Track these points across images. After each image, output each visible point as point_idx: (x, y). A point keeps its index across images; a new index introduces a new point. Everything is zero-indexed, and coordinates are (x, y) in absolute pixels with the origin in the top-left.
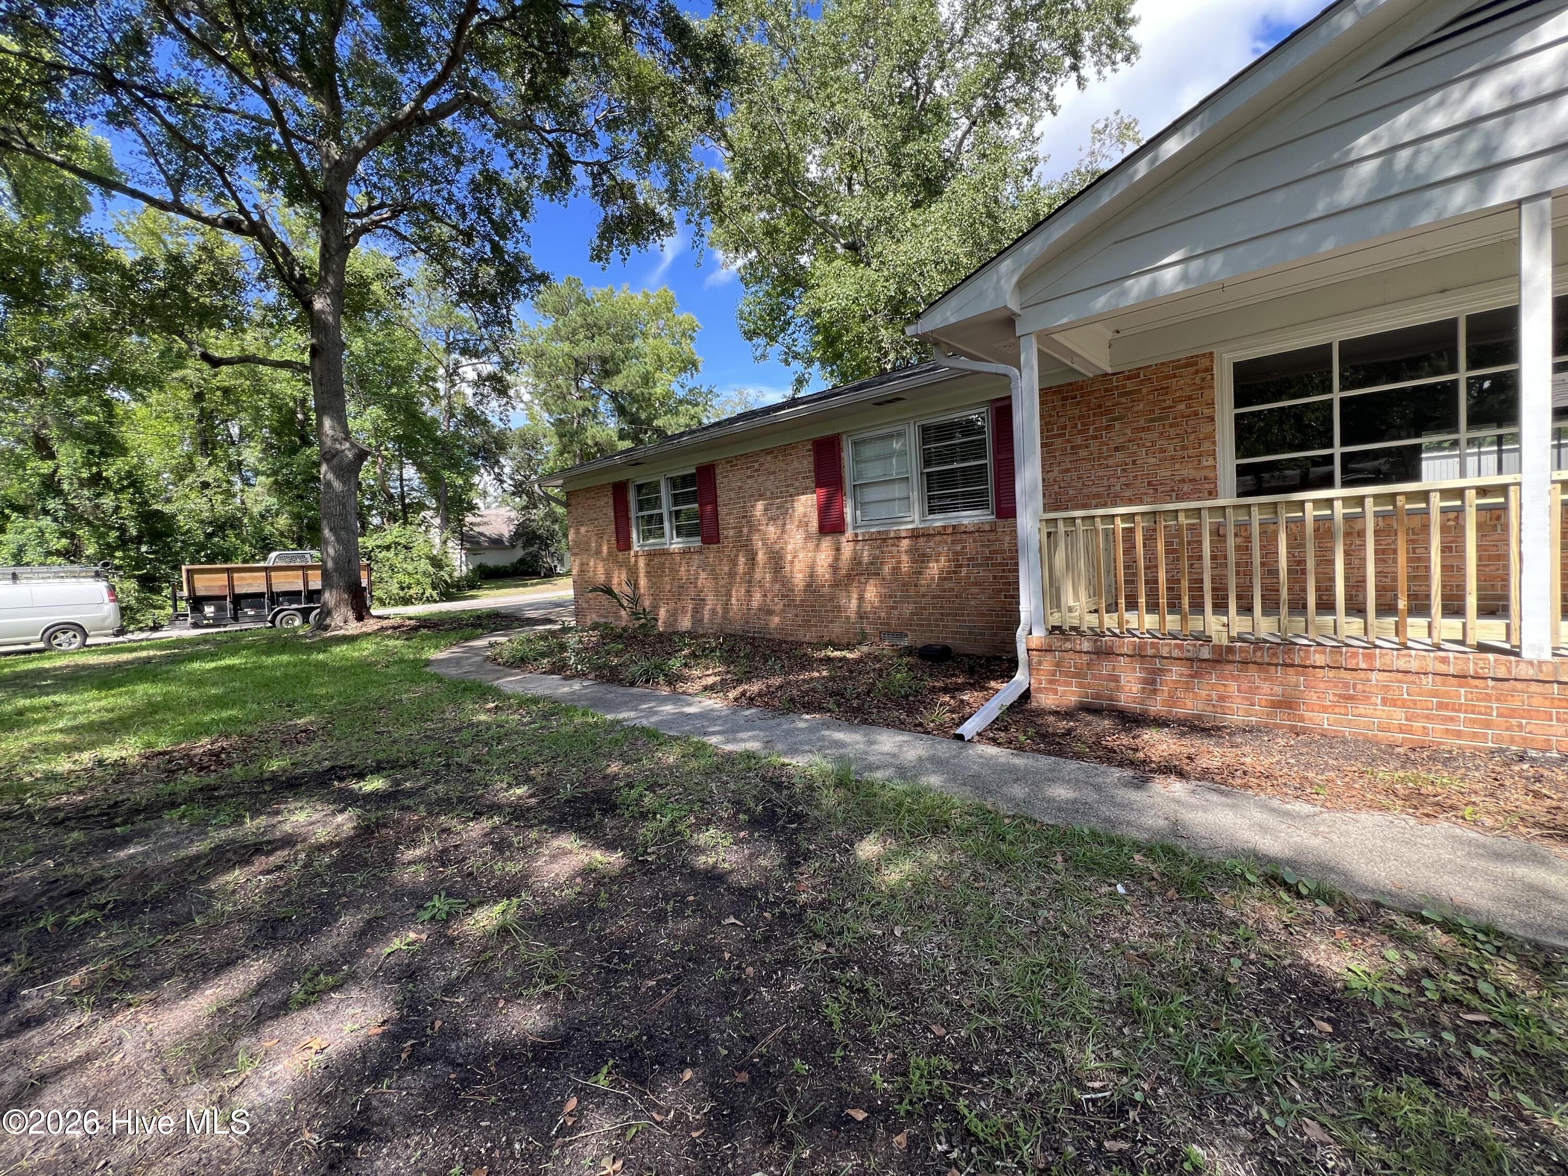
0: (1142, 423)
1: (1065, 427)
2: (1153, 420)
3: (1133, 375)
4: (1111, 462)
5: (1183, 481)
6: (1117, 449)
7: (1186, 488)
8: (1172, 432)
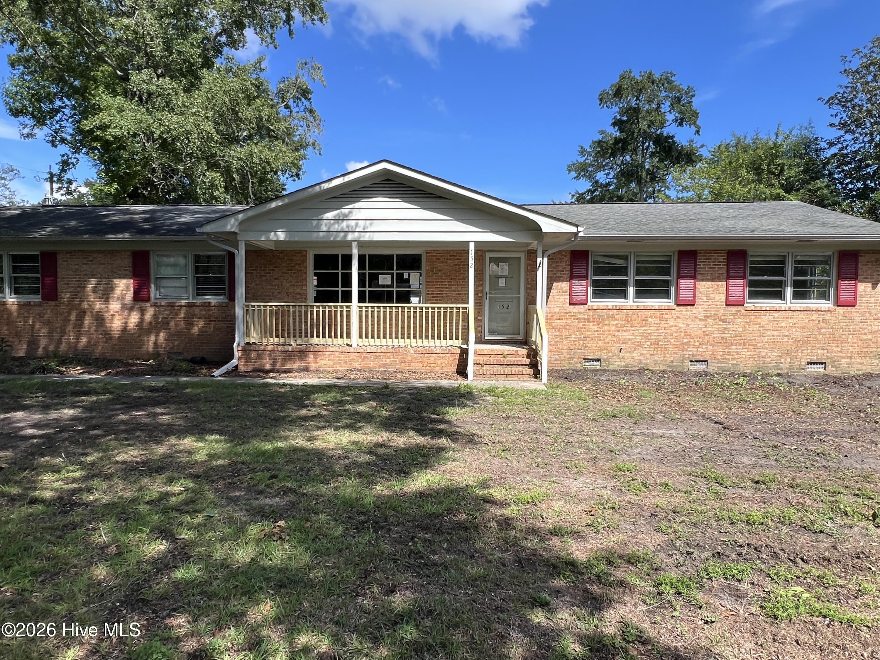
0: (284, 270)
1: (257, 267)
2: (288, 270)
3: (282, 252)
4: (273, 283)
5: (297, 294)
6: (276, 279)
7: (298, 296)
8: (294, 276)
